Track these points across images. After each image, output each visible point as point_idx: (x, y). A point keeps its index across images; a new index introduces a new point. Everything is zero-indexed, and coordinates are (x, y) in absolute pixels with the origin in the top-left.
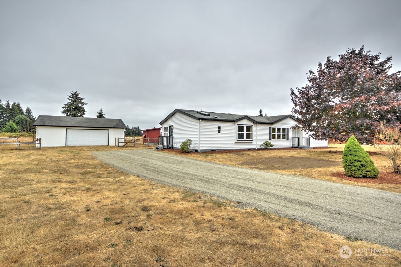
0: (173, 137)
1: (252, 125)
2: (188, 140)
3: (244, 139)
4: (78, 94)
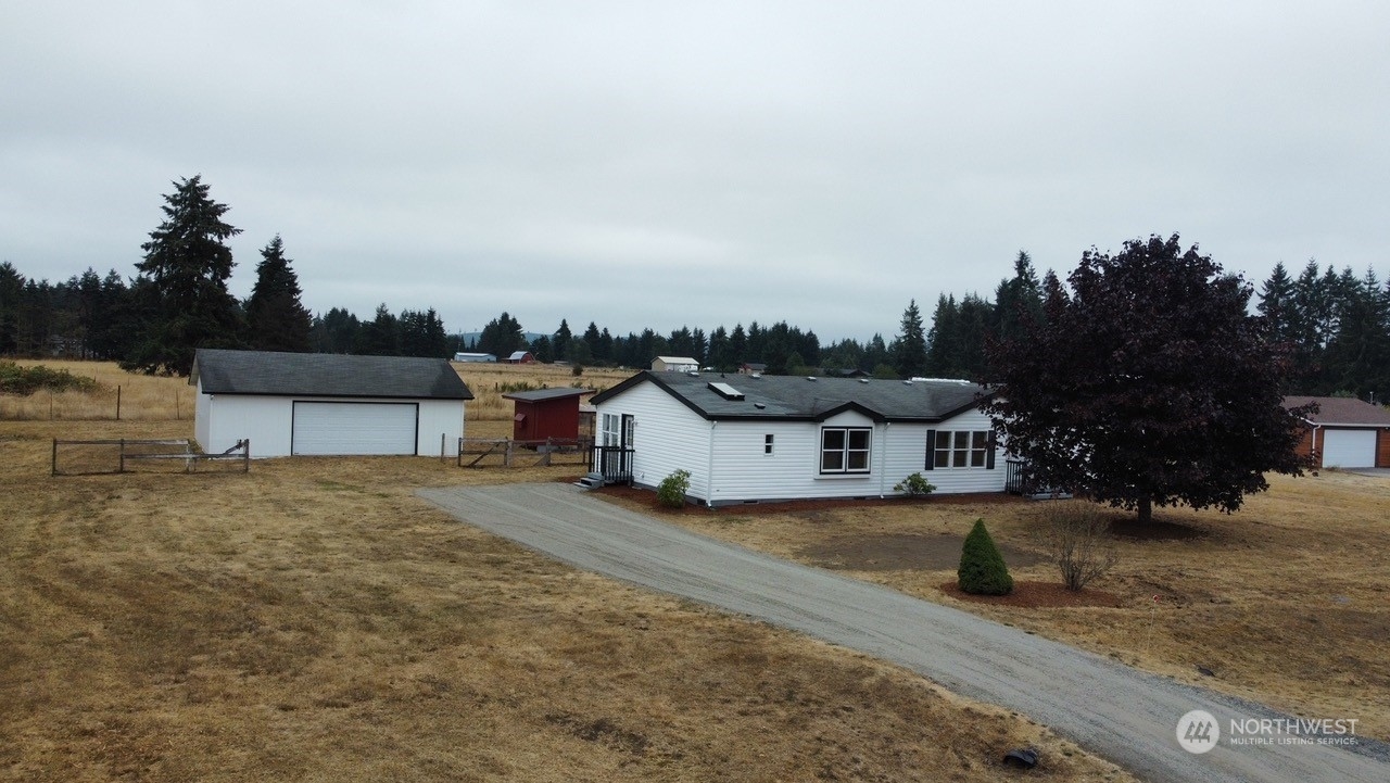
0: (633, 451)
1: (871, 428)
3: (843, 470)
4: (205, 188)
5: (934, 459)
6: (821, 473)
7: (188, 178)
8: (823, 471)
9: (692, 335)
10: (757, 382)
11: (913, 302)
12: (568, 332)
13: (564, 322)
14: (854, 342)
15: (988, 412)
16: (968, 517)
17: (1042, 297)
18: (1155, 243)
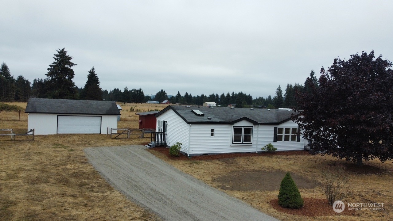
0: (166, 134)
1: (252, 127)
2: (178, 143)
3: (241, 142)
4: (66, 52)
5: (277, 138)
6: (233, 144)
7: (61, 49)
8: (234, 143)
9: (215, 96)
10: (211, 110)
11: (279, 86)
12: (180, 95)
13: (179, 92)
14: (263, 98)
15: (296, 121)
16: (288, 162)
17: (318, 84)
18: (364, 55)
